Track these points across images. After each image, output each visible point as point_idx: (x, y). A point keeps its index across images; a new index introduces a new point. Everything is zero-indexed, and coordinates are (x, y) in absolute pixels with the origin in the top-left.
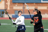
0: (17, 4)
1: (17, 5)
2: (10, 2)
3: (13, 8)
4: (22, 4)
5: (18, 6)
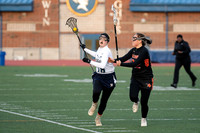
0: (146, 14)
1: (145, 17)
2: (123, 8)
3: (132, 27)
4: (162, 16)
5: (148, 21)
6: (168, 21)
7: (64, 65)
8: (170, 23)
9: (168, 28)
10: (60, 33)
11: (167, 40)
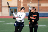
6: (39, 2)
7: (3, 18)
8: (40, 3)
9: (39, 5)
10: (2, 7)
11: (39, 9)
